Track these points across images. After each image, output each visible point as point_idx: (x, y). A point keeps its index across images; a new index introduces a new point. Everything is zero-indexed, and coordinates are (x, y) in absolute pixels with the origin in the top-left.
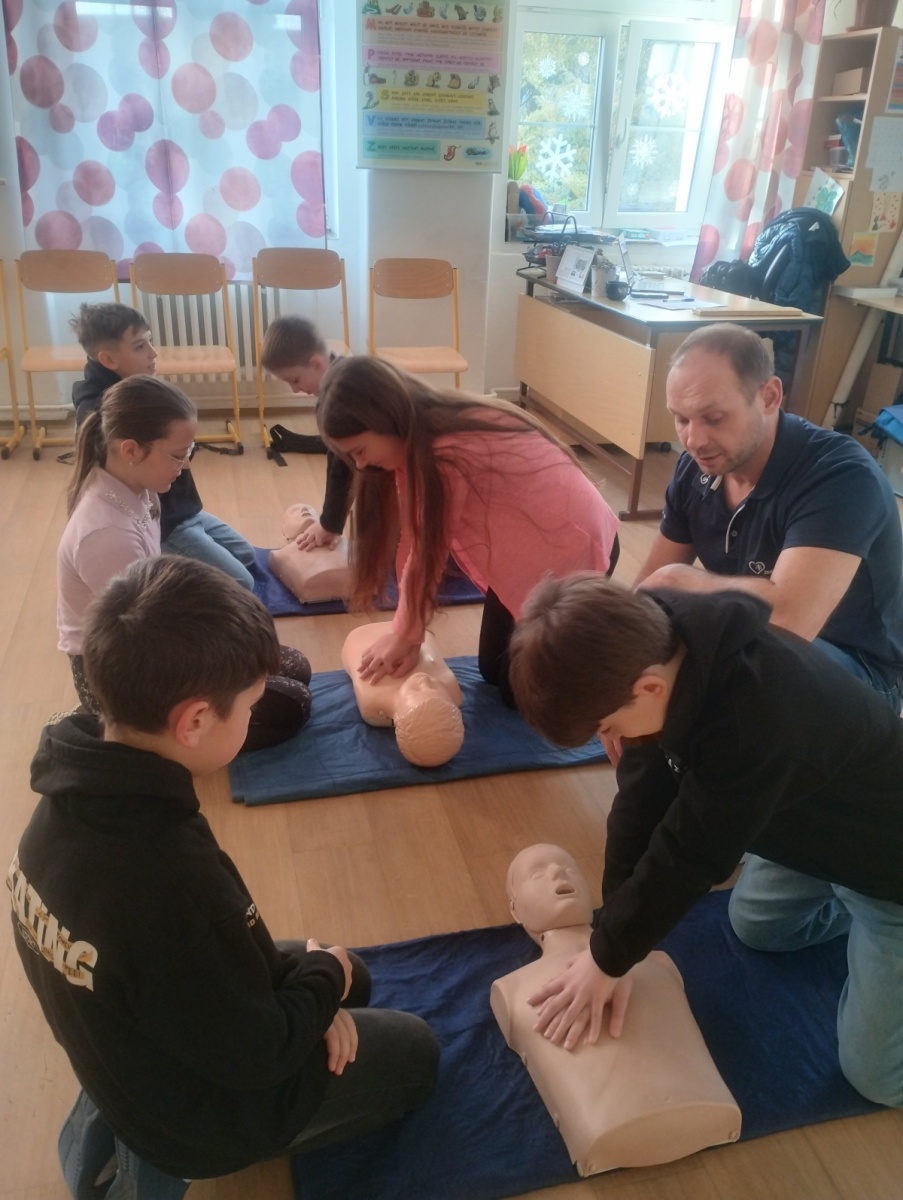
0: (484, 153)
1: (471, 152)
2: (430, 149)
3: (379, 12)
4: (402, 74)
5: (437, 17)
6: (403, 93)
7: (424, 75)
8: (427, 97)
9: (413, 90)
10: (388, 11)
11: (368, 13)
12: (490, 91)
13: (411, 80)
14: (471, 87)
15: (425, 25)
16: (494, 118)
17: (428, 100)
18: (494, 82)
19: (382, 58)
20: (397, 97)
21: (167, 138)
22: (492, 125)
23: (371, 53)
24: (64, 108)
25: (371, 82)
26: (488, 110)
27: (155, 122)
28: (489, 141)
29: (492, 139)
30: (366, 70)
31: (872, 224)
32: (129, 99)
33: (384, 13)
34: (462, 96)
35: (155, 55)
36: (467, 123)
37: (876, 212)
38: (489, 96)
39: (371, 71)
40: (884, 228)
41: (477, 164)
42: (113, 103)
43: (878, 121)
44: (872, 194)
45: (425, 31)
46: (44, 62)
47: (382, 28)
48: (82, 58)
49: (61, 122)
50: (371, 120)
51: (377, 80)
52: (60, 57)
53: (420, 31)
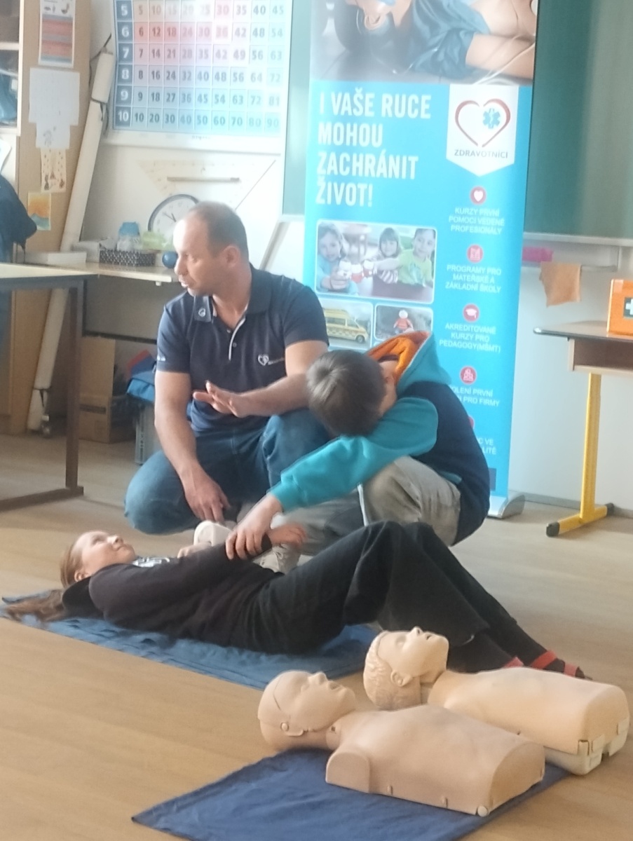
31: (44, 183)
37: (46, 171)
40: (55, 188)
43: (33, 71)
44: (39, 151)
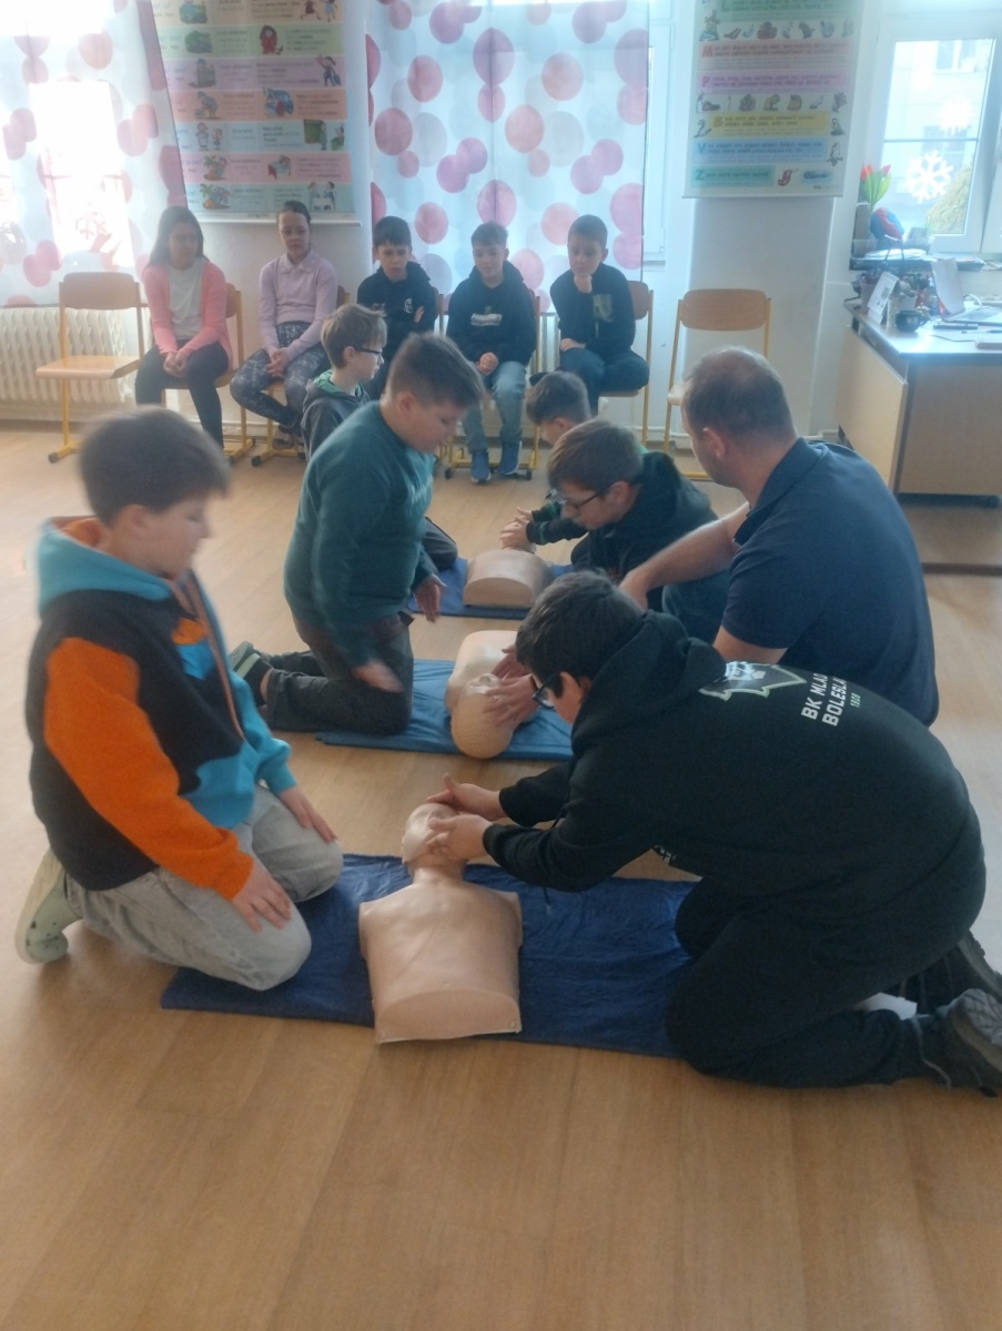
0: (824, 176)
1: (809, 175)
2: (763, 175)
3: (717, 39)
4: (737, 99)
5: (779, 37)
6: (737, 119)
7: (761, 99)
8: (763, 121)
9: (747, 114)
10: (726, 36)
11: (706, 40)
12: (835, 110)
13: (747, 104)
14: (813, 107)
15: (765, 47)
16: (838, 139)
17: (764, 124)
18: (840, 101)
19: (716, 85)
20: (731, 123)
21: (497, 178)
22: (835, 146)
23: (705, 81)
24: (411, 155)
25: (704, 109)
26: (832, 130)
27: (488, 163)
28: (830, 163)
29: (834, 161)
30: (700, 98)
32: (467, 144)
33: (722, 39)
34: (802, 118)
35: (491, 99)
36: (807, 145)
38: (834, 115)
39: (705, 99)
41: (815, 187)
42: (451, 148)
45: (765, 53)
46: (397, 113)
47: (718, 54)
48: (428, 107)
49: (407, 168)
50: (702, 149)
51: (710, 107)
52: (411, 108)
53: (760, 53)
